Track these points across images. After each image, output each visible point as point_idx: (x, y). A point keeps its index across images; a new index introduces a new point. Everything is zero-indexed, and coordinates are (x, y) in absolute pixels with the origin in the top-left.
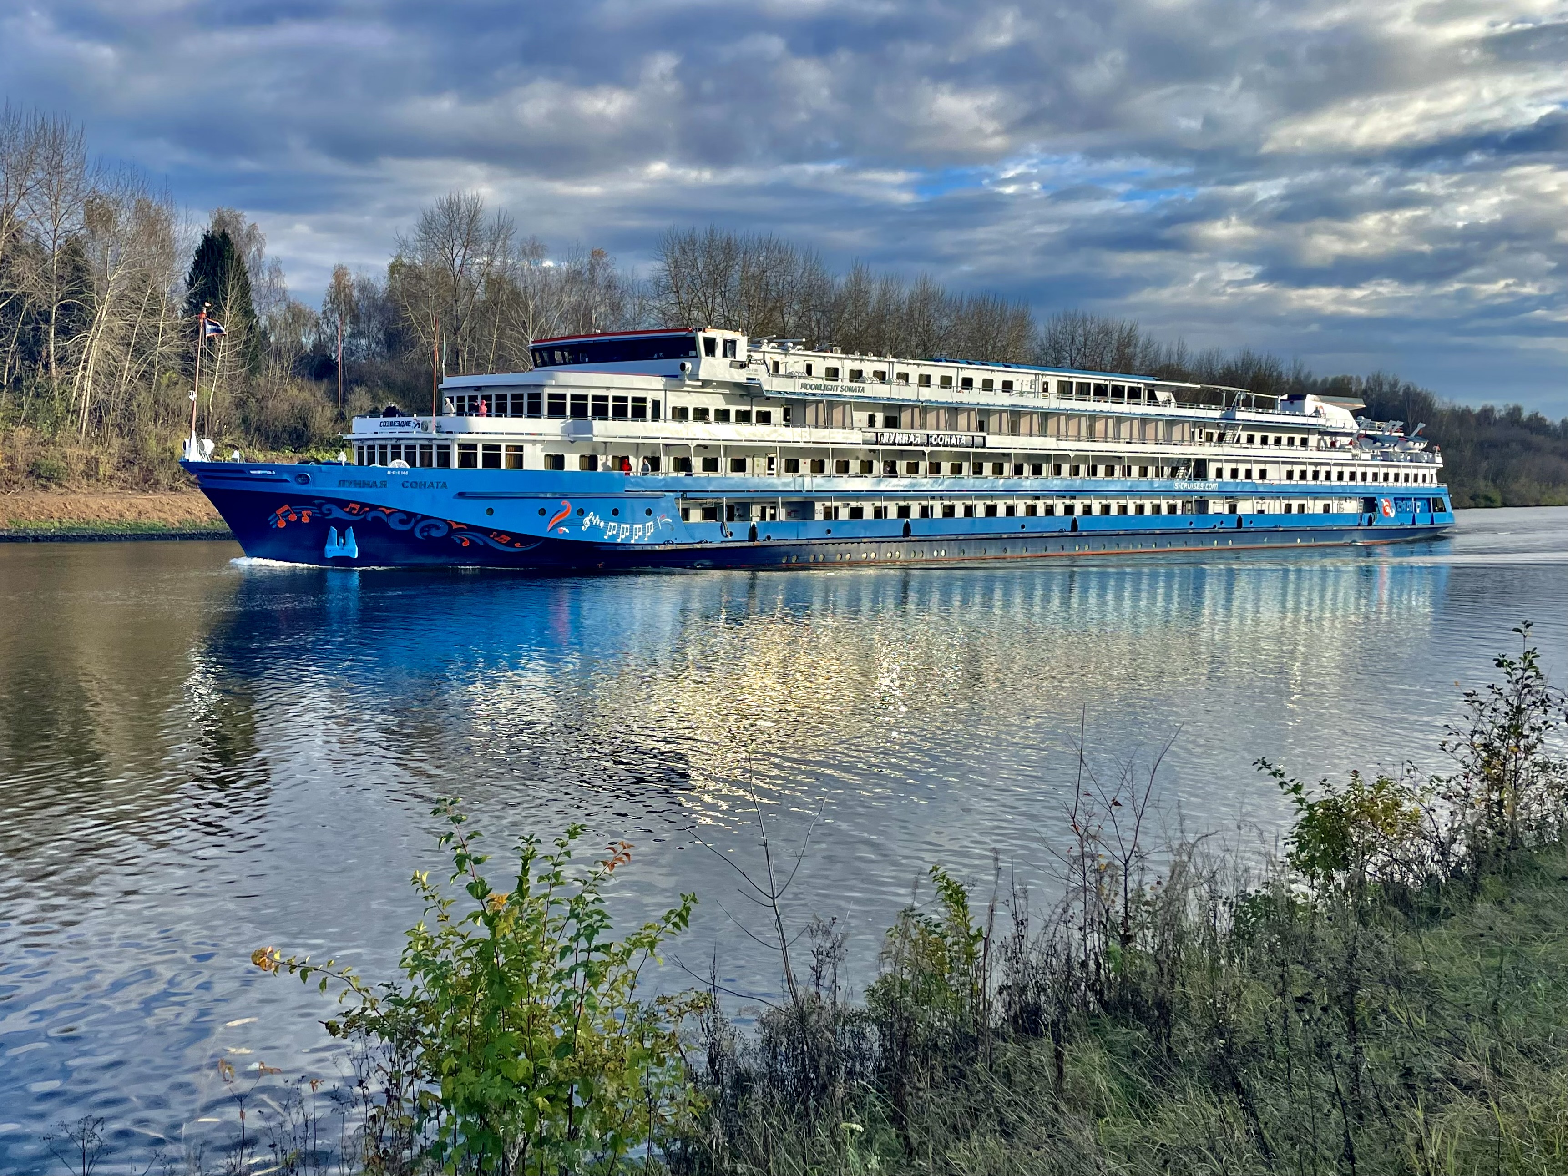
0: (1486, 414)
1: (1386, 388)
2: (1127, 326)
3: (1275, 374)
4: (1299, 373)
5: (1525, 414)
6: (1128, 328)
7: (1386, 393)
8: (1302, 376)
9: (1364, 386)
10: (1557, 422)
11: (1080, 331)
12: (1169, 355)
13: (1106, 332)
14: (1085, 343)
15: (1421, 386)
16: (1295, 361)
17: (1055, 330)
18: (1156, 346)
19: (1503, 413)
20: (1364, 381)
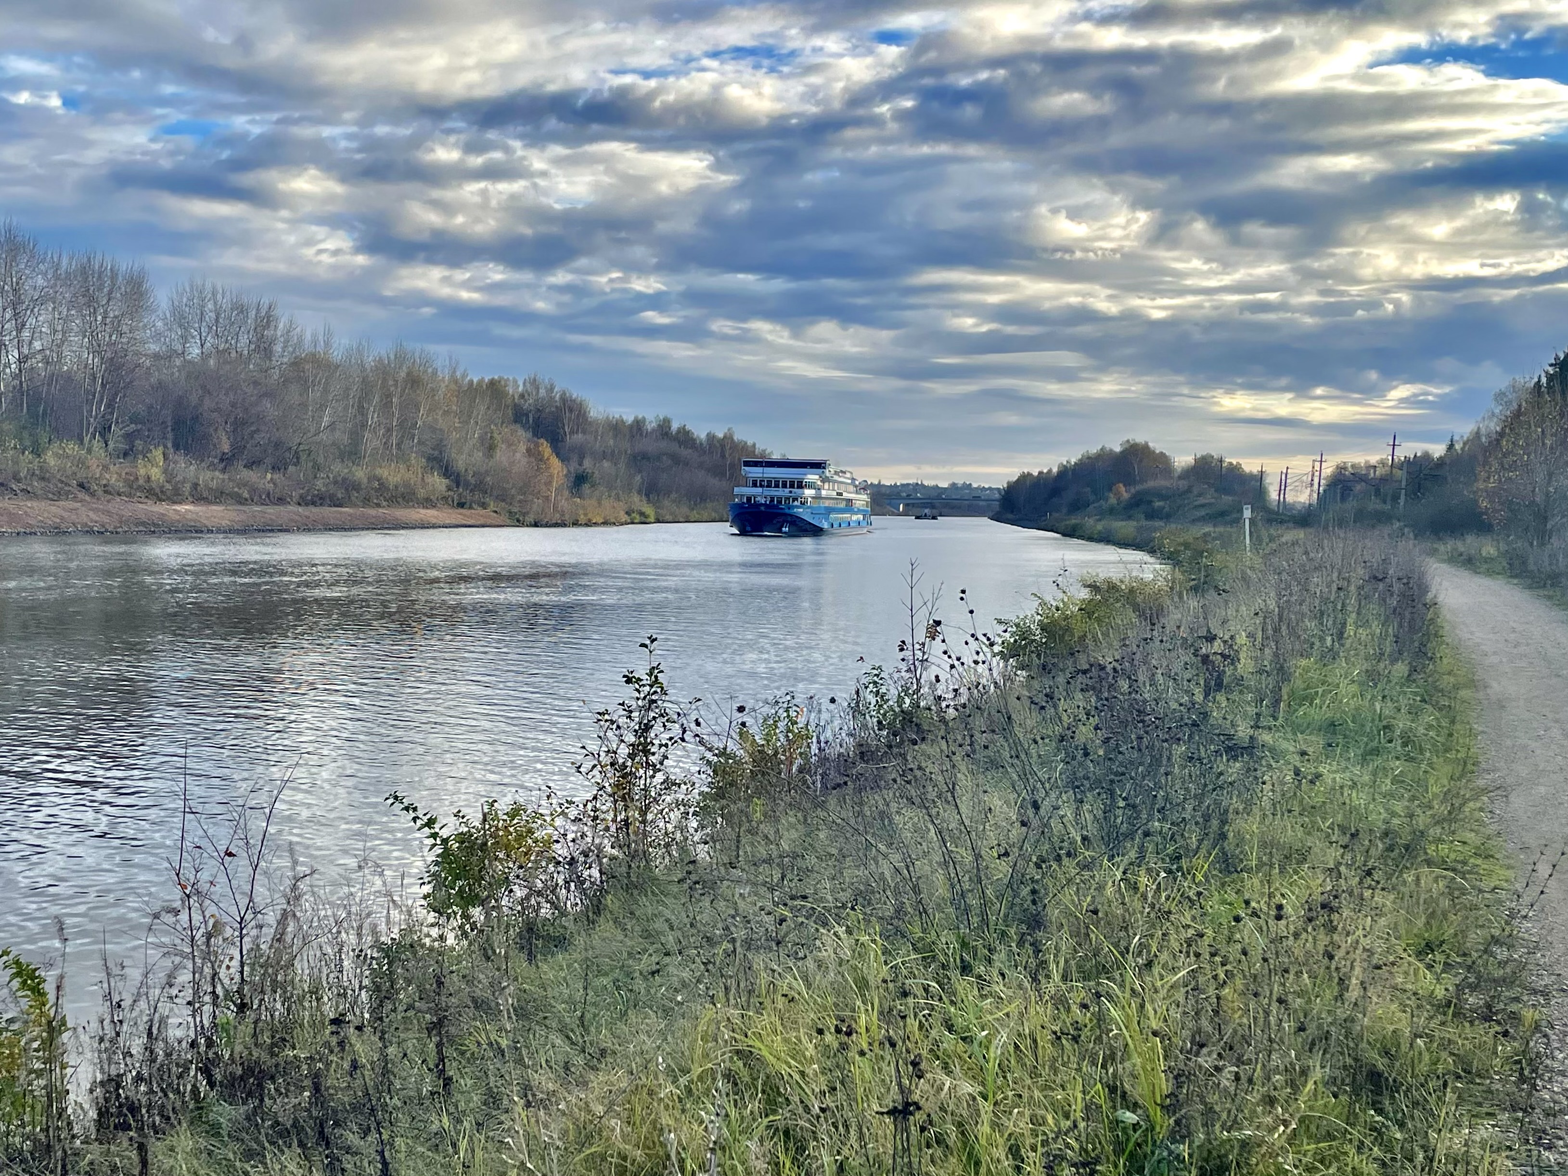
0: (638, 424)
1: (542, 392)
2: (265, 301)
3: (430, 370)
4: (454, 372)
5: (675, 426)
6: (266, 307)
7: (543, 399)
8: (458, 374)
9: (521, 389)
10: (703, 436)
11: (210, 306)
12: (315, 343)
13: (241, 309)
14: (217, 320)
15: (576, 393)
16: (450, 358)
17: (180, 302)
18: (299, 329)
19: (654, 425)
20: (521, 383)
